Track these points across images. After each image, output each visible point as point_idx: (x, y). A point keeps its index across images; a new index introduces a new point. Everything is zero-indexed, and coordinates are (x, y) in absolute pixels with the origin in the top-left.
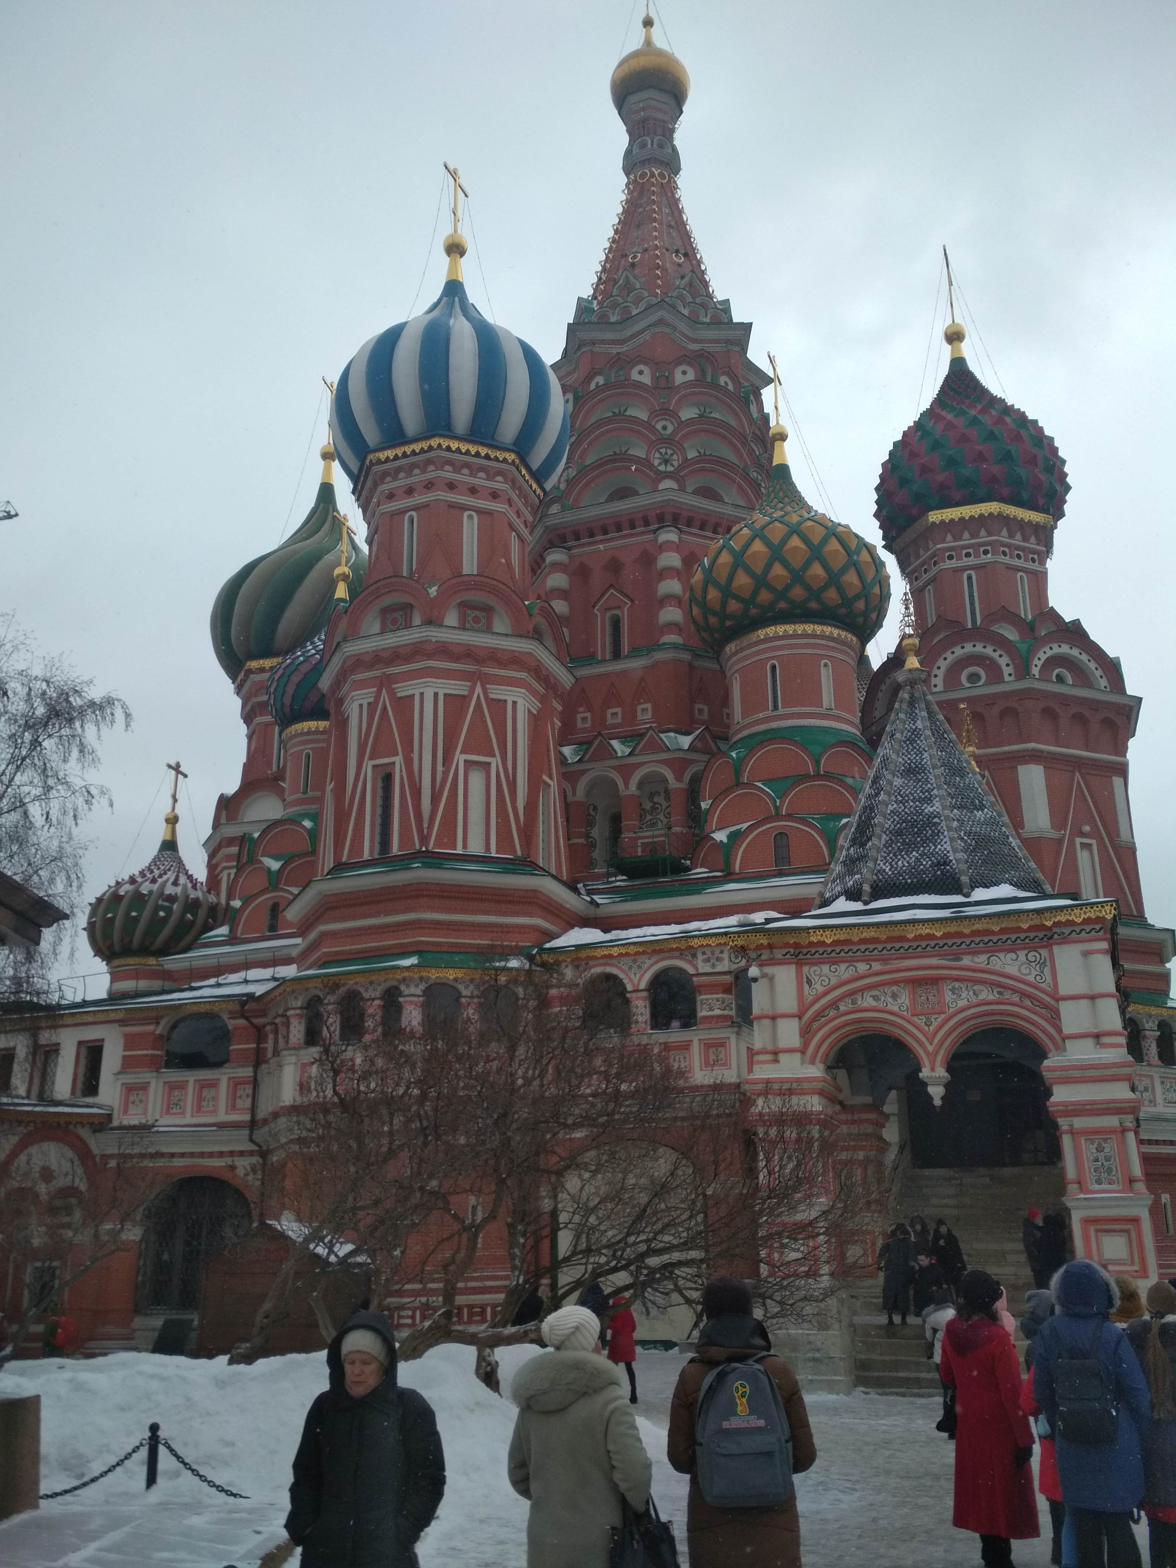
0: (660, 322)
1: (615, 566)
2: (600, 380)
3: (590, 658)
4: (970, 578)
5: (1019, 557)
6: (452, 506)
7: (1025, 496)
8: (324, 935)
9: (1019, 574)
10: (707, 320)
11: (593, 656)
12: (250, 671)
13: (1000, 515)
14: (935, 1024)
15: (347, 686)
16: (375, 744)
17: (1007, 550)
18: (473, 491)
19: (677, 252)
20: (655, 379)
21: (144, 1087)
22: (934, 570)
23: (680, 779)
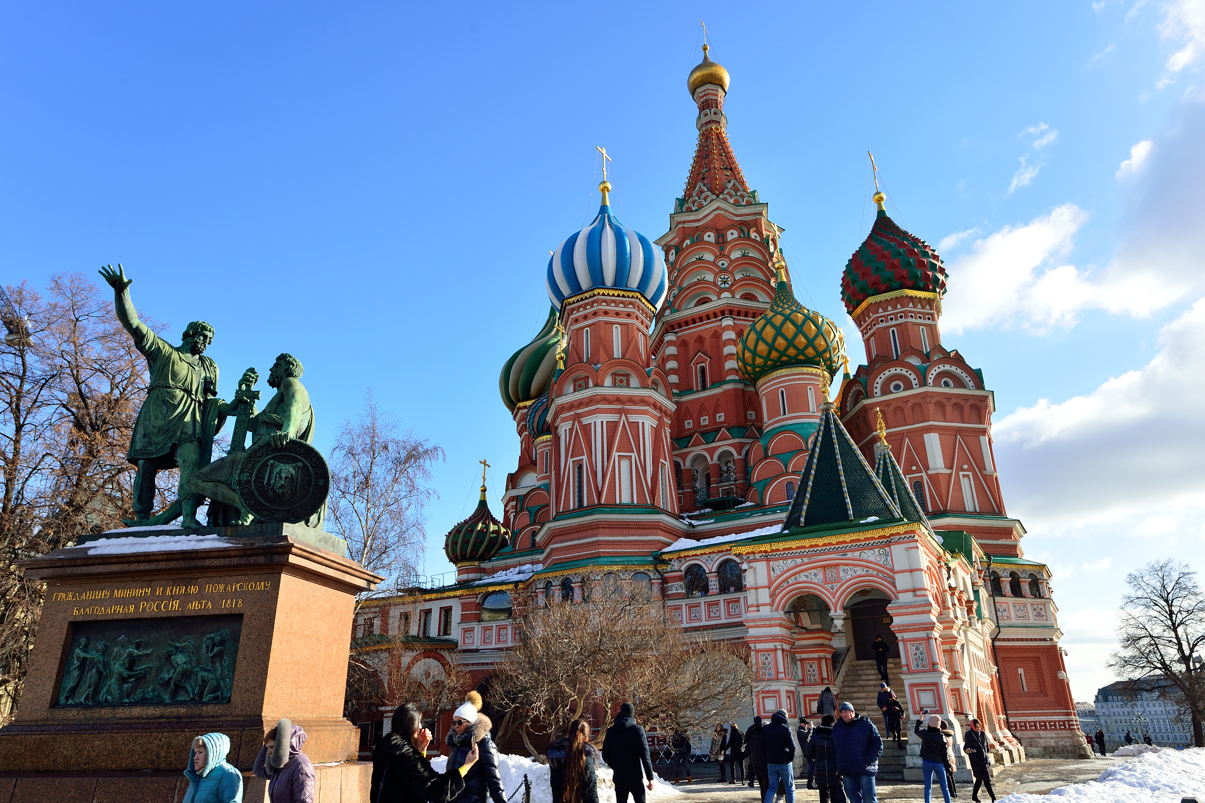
0: (718, 208)
1: (700, 339)
2: (688, 242)
3: (689, 390)
4: (893, 331)
5: (920, 317)
6: (607, 323)
7: (921, 284)
8: (553, 550)
9: (921, 327)
10: (744, 203)
11: (692, 389)
12: (519, 408)
13: (907, 296)
14: (835, 588)
15: (559, 420)
16: (573, 450)
17: (913, 314)
18: (617, 314)
19: (726, 168)
20: (717, 239)
21: (472, 630)
22: (874, 328)
23: (739, 454)
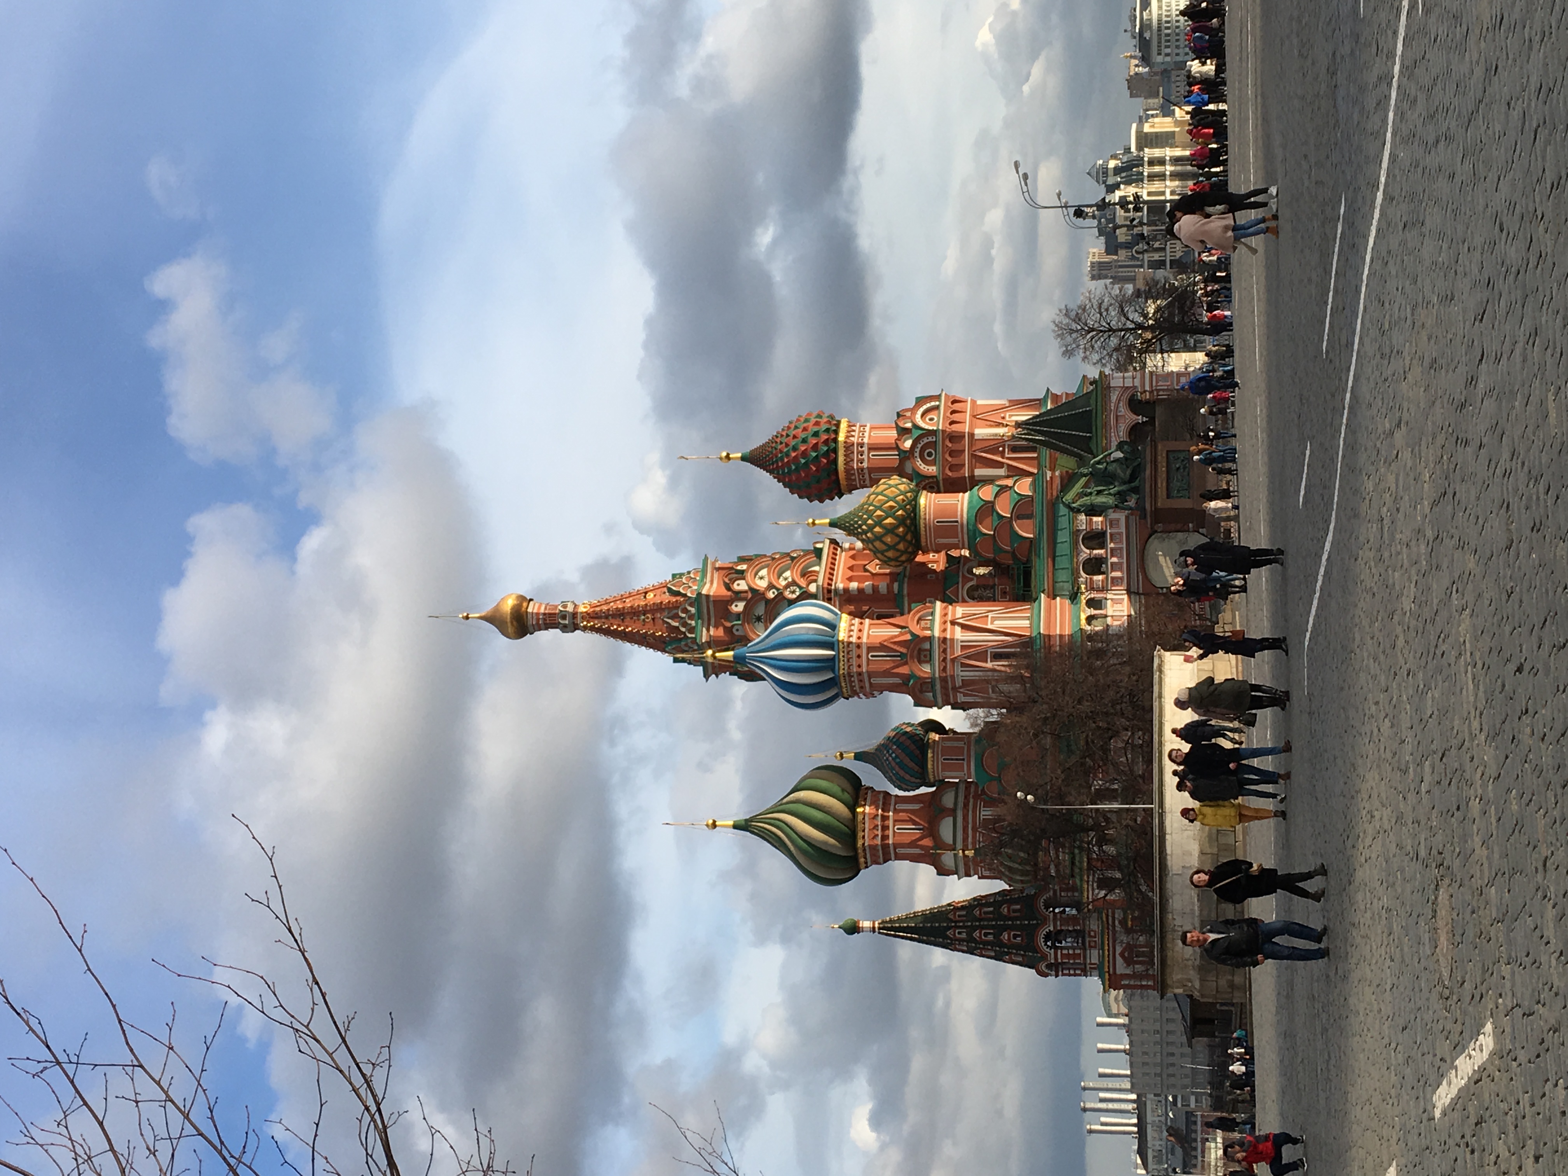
20: (741, 600)
23: (972, 580)
